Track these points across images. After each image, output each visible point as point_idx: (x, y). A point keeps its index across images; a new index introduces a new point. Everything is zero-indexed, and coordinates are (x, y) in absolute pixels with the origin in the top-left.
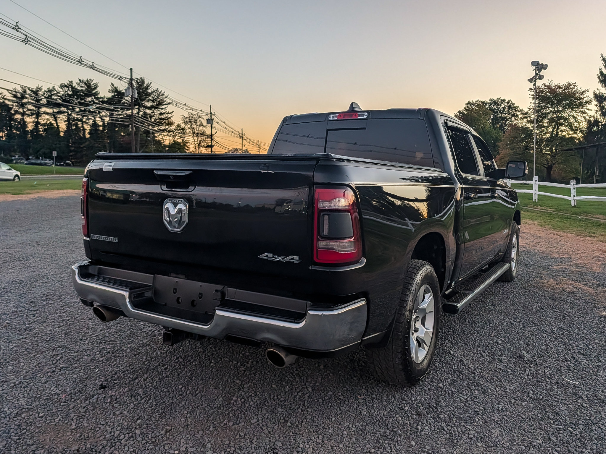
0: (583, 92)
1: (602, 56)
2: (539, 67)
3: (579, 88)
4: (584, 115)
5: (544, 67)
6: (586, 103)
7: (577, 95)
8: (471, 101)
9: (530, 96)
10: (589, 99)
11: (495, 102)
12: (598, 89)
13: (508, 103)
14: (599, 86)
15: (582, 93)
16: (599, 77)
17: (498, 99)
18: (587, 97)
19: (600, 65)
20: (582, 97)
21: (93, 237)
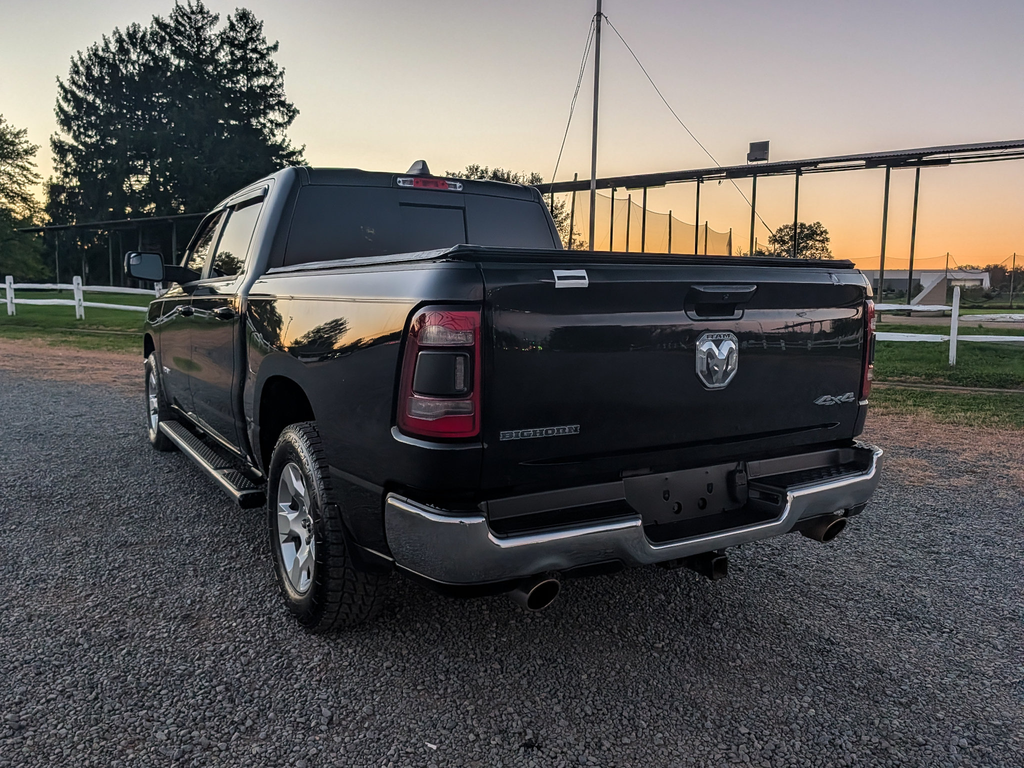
0: (19, 133)
1: (58, 80)
3: (10, 126)
4: (25, 173)
6: (26, 152)
7: (8, 137)
10: (30, 146)
12: (56, 134)
14: (58, 128)
15: (17, 135)
16: (57, 113)
18: (27, 142)
19: (57, 93)
20: (17, 141)
21: (507, 435)
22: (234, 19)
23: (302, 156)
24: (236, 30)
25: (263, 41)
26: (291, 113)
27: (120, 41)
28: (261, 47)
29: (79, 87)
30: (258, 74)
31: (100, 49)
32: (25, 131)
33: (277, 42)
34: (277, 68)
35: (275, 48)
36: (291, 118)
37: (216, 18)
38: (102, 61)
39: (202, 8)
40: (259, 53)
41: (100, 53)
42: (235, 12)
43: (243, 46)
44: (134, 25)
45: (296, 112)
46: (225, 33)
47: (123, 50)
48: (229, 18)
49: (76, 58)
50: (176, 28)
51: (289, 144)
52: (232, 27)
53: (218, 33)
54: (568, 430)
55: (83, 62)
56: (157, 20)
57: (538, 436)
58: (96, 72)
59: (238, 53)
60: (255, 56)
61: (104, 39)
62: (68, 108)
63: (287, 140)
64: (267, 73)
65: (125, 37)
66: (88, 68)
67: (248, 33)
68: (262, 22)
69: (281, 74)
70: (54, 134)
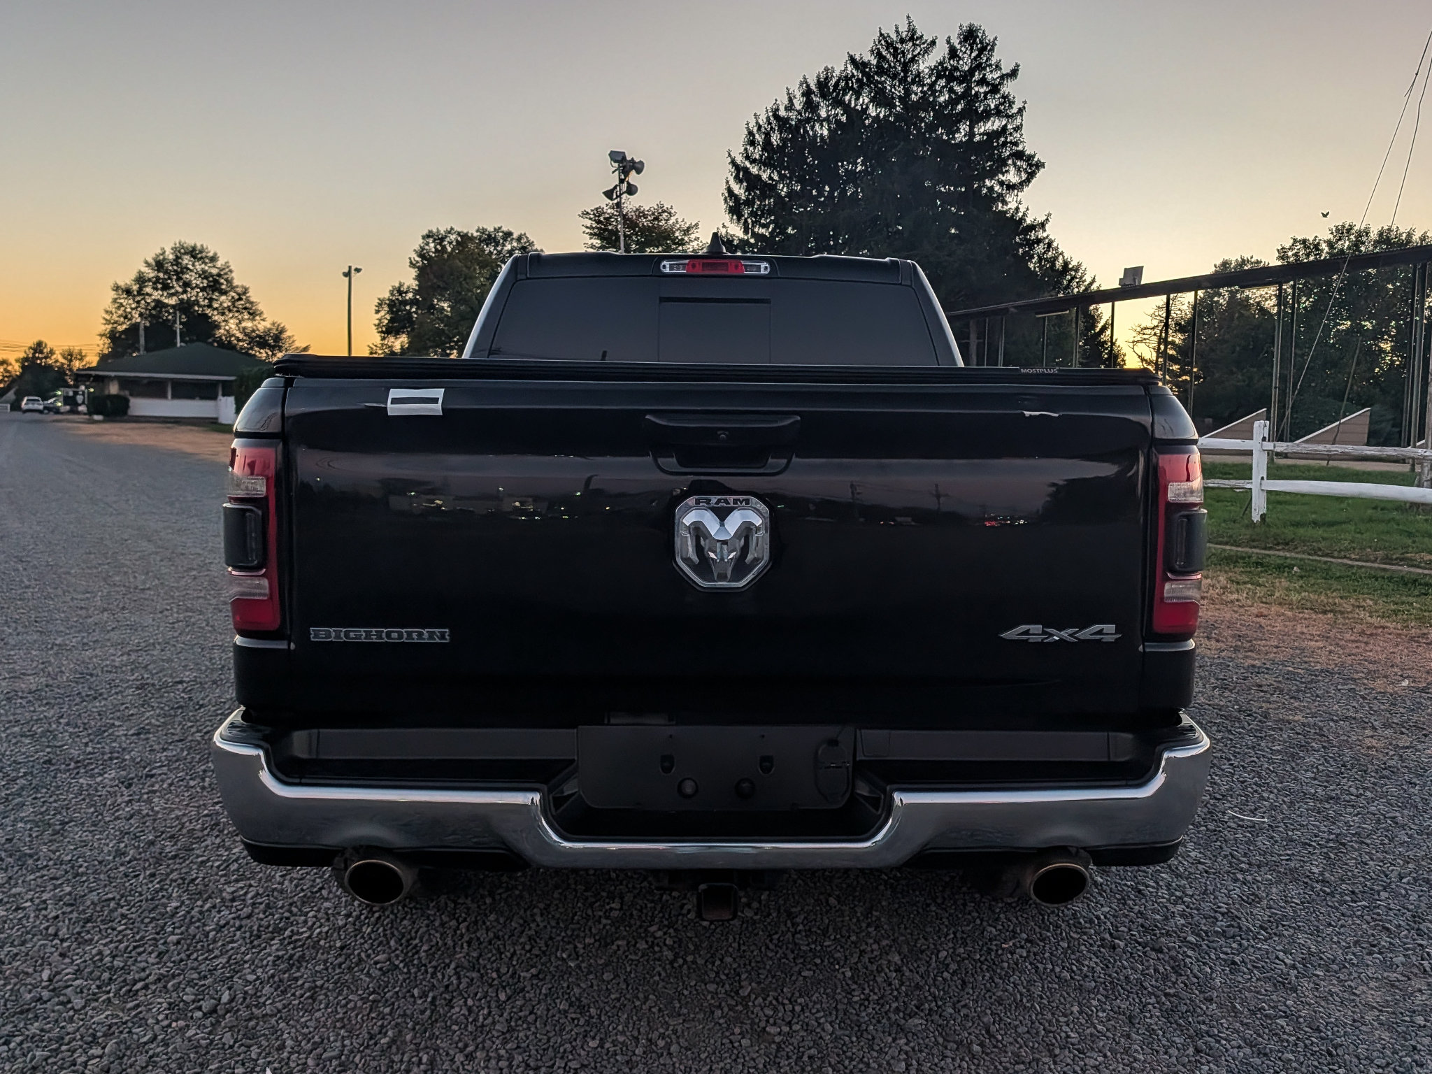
0: (689, 229)
1: (730, 155)
2: (626, 165)
3: (680, 220)
5: (638, 167)
7: (677, 234)
8: (435, 230)
9: (584, 229)
11: (489, 235)
12: (724, 226)
13: (519, 239)
14: (726, 218)
15: (687, 231)
16: (725, 199)
17: (497, 230)
18: (697, 239)
19: (728, 172)
20: (686, 239)
21: (322, 634)
22: (956, 42)
23: (1044, 230)
24: (958, 56)
25: (997, 66)
26: (1033, 167)
27: (808, 93)
28: (992, 76)
29: (753, 161)
30: (987, 115)
31: (782, 108)
32: (696, 225)
33: (1017, 65)
34: (1014, 103)
35: (1014, 73)
36: (1031, 176)
37: (933, 43)
38: (783, 123)
39: (912, 31)
40: (988, 84)
41: (782, 113)
42: (958, 31)
43: (966, 78)
44: (827, 69)
45: (1040, 165)
46: (941, 63)
47: (810, 106)
48: (948, 42)
49: (752, 124)
50: (879, 66)
51: (1025, 215)
52: (953, 53)
53: (933, 64)
54: (425, 635)
55: (760, 127)
56: (852, 60)
57: (374, 639)
58: (775, 139)
59: (959, 89)
60: (983, 89)
61: (788, 94)
62: (739, 190)
63: (1022, 209)
64: (998, 113)
65: (813, 87)
66: (767, 135)
67: (975, 58)
68: (996, 38)
69: (1020, 111)
70: (721, 227)
